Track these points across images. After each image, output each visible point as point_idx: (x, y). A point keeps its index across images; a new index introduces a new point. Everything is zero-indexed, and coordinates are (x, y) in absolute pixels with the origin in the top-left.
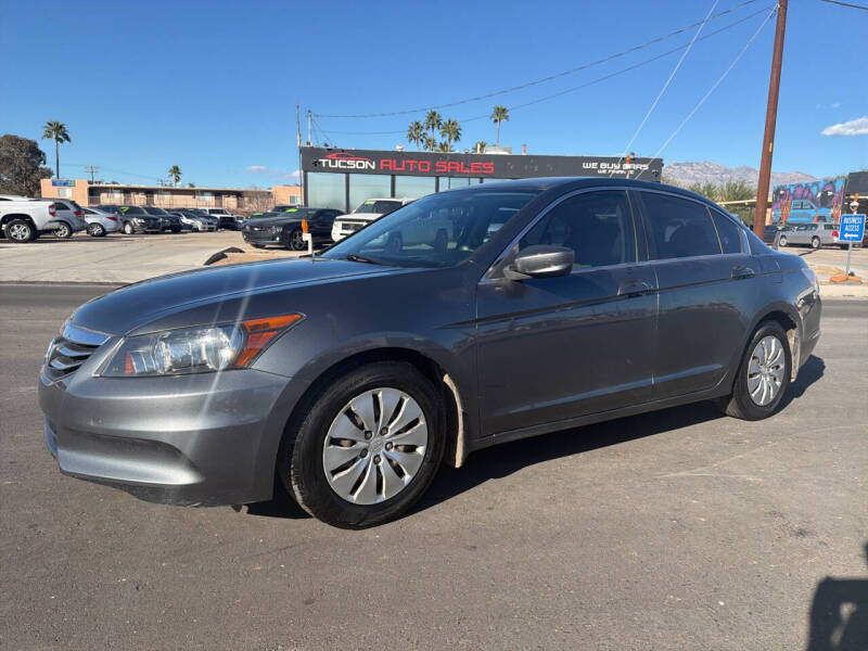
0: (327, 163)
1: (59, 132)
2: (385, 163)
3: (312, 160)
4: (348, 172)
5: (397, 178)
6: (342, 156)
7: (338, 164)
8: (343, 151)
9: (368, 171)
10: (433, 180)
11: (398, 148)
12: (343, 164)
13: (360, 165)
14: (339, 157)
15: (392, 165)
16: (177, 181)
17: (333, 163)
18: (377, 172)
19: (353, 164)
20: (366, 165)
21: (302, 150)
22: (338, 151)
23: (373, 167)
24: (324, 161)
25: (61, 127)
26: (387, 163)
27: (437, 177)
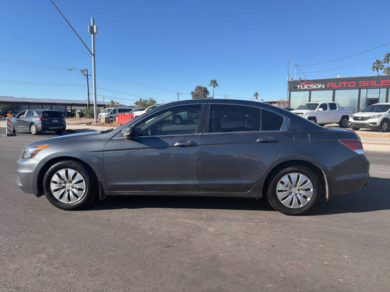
0: (300, 87)
1: (214, 83)
2: (329, 85)
3: (293, 86)
4: (310, 91)
5: (336, 91)
6: (308, 83)
7: (306, 87)
8: (308, 81)
9: (321, 89)
10: (358, 90)
11: (338, 77)
12: (308, 87)
13: (317, 86)
14: (306, 84)
15: (334, 85)
16: (257, 98)
17: (303, 87)
18: (326, 89)
19: (313, 86)
20: (319, 86)
21: (289, 82)
22: (306, 81)
23: (324, 87)
24: (299, 86)
25: (216, 81)
26: (332, 84)
27: (360, 90)
